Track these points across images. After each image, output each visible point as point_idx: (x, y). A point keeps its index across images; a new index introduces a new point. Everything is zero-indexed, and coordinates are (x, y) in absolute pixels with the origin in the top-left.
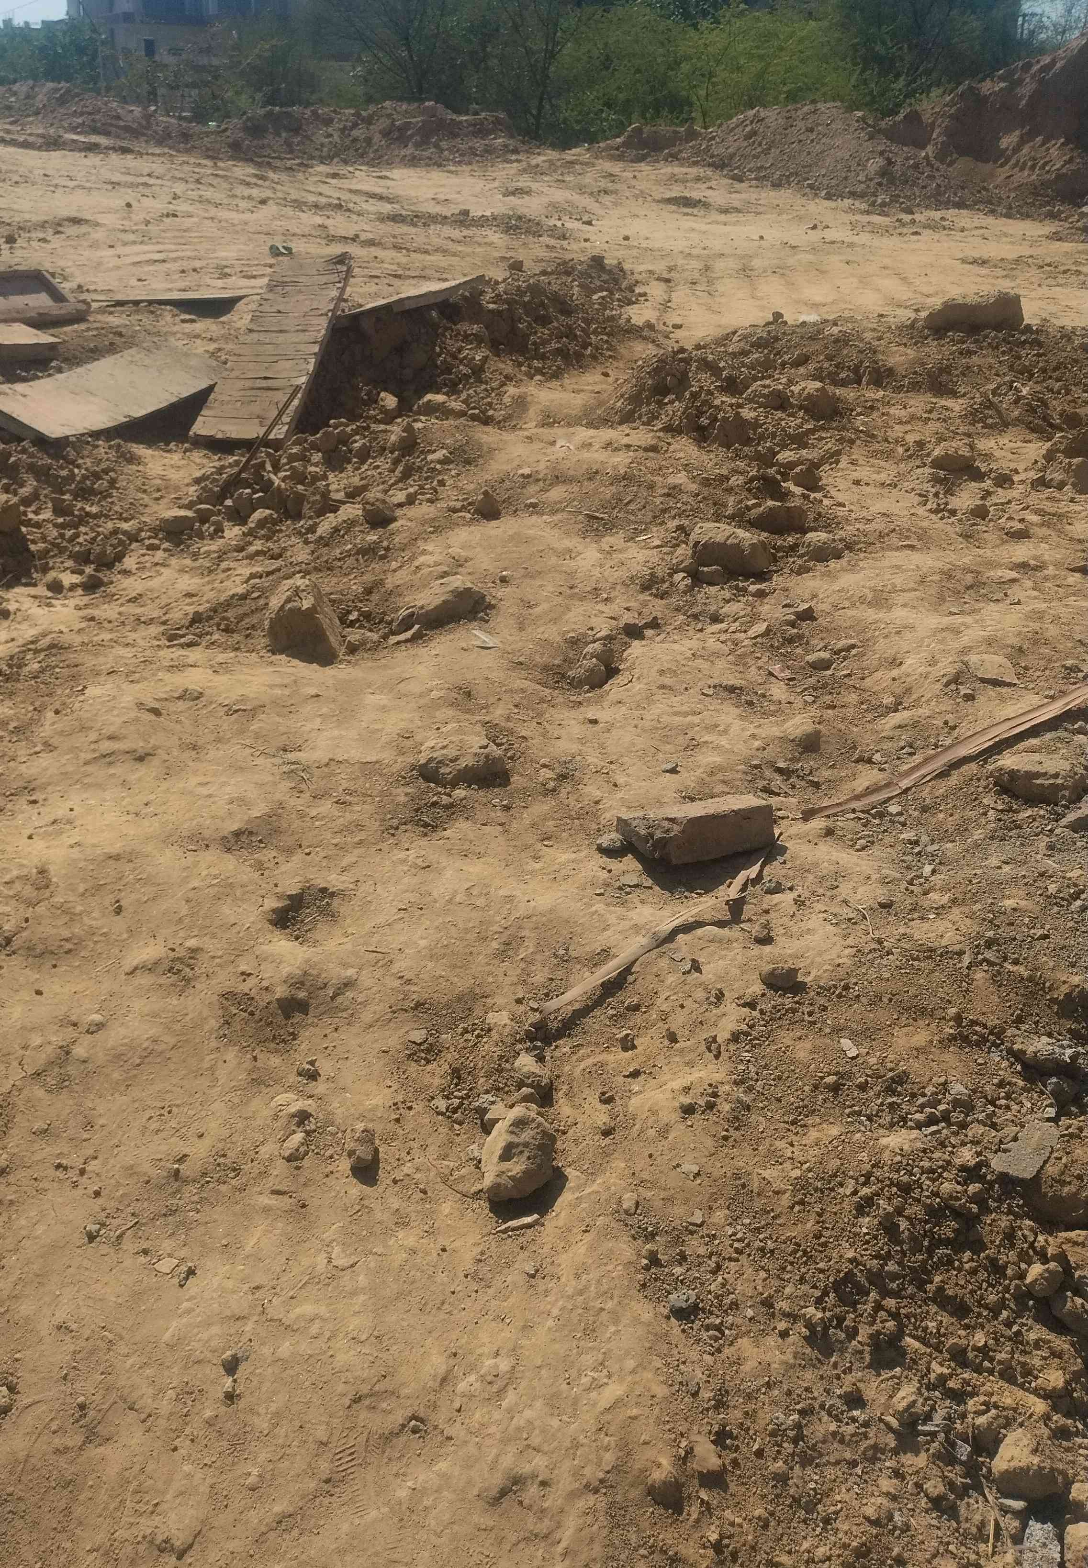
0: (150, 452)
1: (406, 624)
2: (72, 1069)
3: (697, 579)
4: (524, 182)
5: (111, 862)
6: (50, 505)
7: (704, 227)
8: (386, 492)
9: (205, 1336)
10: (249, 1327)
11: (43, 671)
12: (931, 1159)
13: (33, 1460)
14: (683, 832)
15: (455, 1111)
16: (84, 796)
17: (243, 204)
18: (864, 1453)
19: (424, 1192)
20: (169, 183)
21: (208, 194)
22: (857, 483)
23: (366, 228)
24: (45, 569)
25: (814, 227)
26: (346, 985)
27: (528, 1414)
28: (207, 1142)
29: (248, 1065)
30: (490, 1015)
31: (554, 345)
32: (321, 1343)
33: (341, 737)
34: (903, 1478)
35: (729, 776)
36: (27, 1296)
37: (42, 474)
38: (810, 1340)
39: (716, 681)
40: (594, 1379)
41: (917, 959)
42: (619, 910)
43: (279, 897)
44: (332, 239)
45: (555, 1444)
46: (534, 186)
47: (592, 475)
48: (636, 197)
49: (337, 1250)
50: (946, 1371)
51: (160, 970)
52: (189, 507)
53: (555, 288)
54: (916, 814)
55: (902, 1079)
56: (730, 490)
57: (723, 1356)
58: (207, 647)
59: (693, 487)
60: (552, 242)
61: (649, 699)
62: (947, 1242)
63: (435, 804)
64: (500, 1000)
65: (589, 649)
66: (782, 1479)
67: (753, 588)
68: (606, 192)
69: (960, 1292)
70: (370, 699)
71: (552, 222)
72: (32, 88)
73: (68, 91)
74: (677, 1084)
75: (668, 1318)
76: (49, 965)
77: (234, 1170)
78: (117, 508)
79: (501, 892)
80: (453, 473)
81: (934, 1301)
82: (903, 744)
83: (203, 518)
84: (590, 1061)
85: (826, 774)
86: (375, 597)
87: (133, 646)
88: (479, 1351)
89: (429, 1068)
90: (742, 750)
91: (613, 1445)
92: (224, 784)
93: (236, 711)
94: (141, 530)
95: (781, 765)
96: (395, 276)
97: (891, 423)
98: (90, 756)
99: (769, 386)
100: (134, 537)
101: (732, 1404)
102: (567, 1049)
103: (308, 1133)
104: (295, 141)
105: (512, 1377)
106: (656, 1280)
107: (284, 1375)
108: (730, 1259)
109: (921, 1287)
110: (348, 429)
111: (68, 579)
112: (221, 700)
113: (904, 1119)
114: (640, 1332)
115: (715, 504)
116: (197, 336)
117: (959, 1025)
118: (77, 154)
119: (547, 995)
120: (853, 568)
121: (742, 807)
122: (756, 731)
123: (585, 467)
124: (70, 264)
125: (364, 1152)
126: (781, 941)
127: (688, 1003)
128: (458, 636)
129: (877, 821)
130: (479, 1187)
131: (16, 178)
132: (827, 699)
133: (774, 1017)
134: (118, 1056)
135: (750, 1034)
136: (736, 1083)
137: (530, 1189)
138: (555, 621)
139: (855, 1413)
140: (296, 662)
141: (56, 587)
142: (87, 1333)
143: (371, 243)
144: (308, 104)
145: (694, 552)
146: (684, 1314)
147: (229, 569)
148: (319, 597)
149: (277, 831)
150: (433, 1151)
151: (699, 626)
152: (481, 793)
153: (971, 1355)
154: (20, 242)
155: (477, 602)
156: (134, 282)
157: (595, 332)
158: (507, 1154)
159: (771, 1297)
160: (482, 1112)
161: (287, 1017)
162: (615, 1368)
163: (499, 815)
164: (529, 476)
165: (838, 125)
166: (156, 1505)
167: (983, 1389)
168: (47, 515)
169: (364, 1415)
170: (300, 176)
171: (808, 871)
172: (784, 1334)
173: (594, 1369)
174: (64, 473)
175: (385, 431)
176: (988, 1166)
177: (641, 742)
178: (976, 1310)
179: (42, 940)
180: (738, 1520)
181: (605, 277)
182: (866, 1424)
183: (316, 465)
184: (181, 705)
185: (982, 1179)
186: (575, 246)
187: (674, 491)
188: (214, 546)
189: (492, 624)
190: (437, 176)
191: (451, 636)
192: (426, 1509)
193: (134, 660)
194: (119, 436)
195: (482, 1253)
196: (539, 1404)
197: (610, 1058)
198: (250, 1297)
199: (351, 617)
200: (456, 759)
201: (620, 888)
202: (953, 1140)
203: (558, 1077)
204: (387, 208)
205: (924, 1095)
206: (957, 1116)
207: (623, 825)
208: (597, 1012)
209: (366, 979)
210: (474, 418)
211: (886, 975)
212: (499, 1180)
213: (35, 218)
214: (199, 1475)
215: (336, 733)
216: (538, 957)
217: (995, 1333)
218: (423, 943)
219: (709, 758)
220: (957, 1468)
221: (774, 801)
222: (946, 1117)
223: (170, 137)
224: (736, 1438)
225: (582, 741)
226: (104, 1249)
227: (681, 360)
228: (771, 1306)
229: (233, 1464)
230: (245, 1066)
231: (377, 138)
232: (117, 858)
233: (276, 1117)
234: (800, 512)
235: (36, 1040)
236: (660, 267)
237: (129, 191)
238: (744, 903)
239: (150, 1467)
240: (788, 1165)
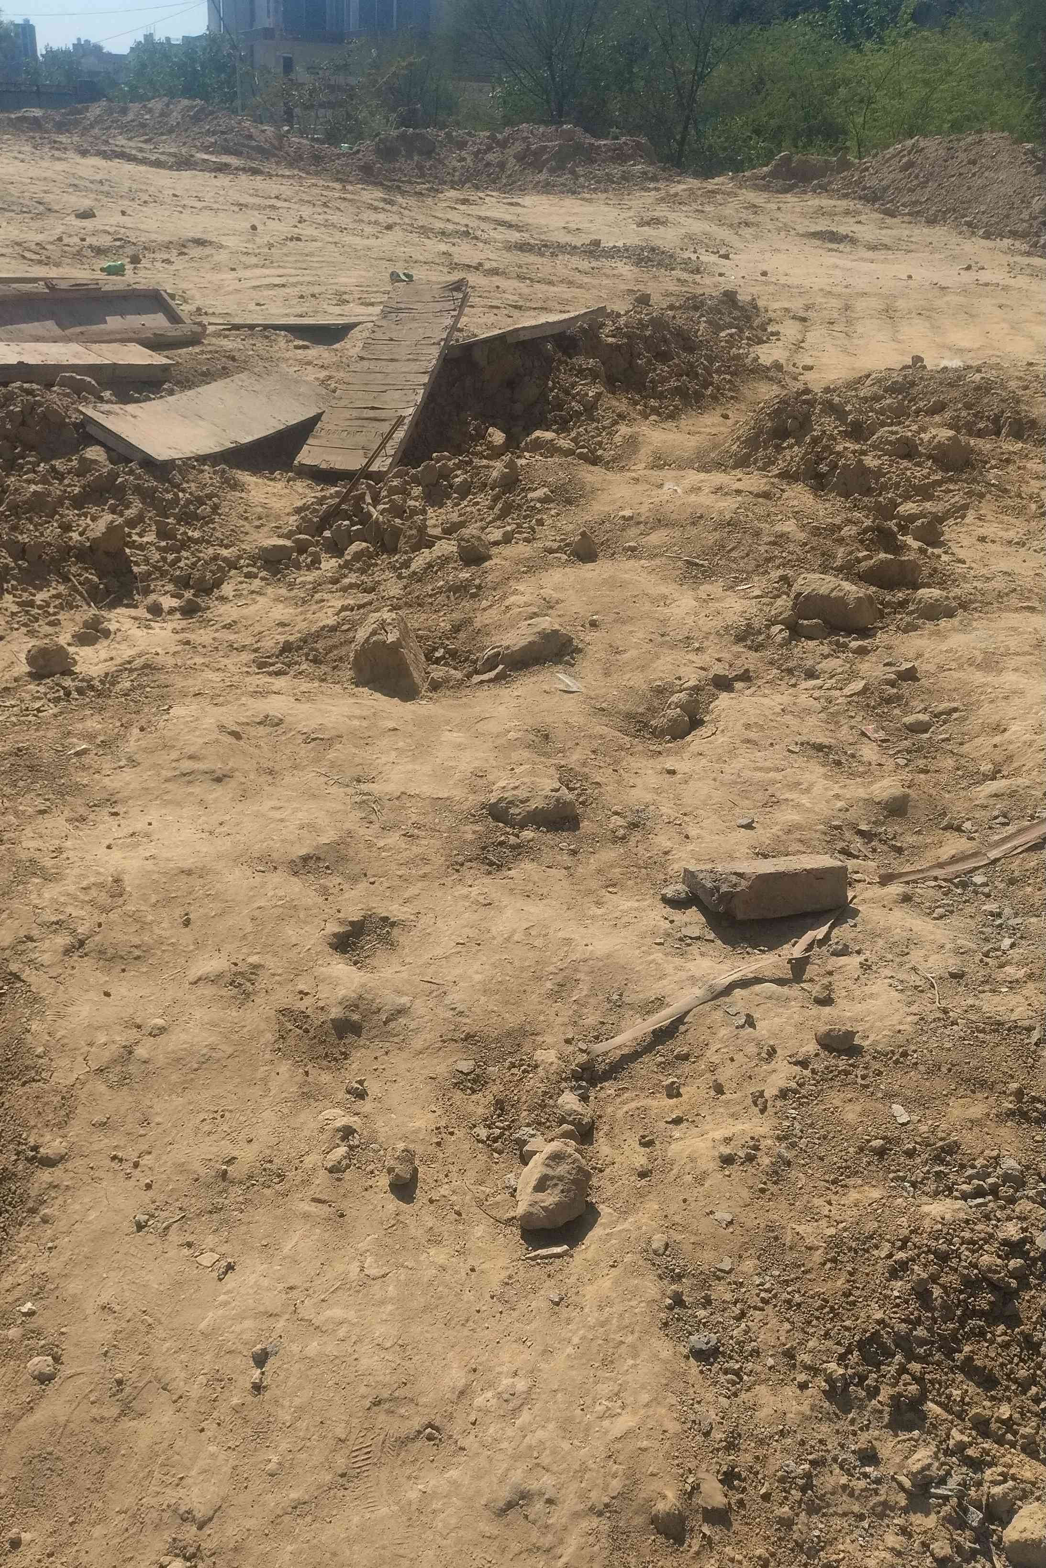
0: (254, 479)
1: (491, 663)
2: (132, 1068)
3: (795, 632)
4: (661, 211)
5: (183, 876)
6: (154, 528)
7: (849, 264)
8: (483, 529)
9: (237, 1328)
10: (280, 1324)
11: (133, 689)
12: (972, 1230)
13: (72, 1425)
14: (750, 887)
15: (495, 1141)
16: (164, 811)
17: (369, 230)
18: (873, 1508)
19: (459, 1214)
20: (296, 206)
21: (335, 218)
22: (982, 539)
23: (492, 256)
24: (147, 592)
25: (969, 268)
26: (399, 1012)
27: (540, 1434)
28: (255, 1146)
29: (300, 1078)
30: (538, 1052)
31: (673, 383)
32: (347, 1347)
33: (416, 771)
34: (910, 1536)
35: (807, 835)
36: (76, 1276)
37: (148, 496)
38: (829, 1395)
39: (804, 738)
40: (608, 1408)
41: (983, 1031)
42: (678, 961)
43: (341, 922)
44: (454, 266)
45: (565, 1465)
46: (671, 216)
47: (696, 520)
48: (779, 230)
49: (369, 1260)
50: (966, 1439)
51: (222, 982)
52: (288, 536)
53: (679, 322)
54: (1002, 886)
55: (952, 1149)
56: (841, 541)
57: (739, 1400)
58: (295, 677)
59: (802, 536)
60: (685, 276)
61: (732, 752)
62: (982, 1314)
63: (501, 843)
64: (549, 1039)
65: (675, 698)
66: (787, 1524)
67: (854, 644)
68: (747, 224)
69: (989, 1364)
70: (447, 736)
71: (686, 255)
72: (167, 105)
73: (202, 109)
74: (719, 1134)
75: (687, 1357)
76: (118, 969)
77: (279, 1176)
78: (218, 534)
79: (560, 934)
80: (553, 512)
81: (962, 1370)
82: (996, 813)
83: (302, 548)
84: (633, 1105)
85: (910, 839)
86: (462, 635)
87: (224, 671)
88: (498, 1369)
89: (474, 1097)
90: (824, 809)
91: (620, 1474)
92: (295, 810)
93: (314, 739)
94: (240, 557)
95: (864, 827)
96: (515, 307)
97: (1027, 478)
98: (170, 774)
99: (896, 433)
100: (233, 565)
101: (743, 1447)
102: (612, 1091)
103: (351, 1148)
104: (428, 164)
105: (527, 1399)
106: (678, 1320)
107: (309, 1373)
108: (756, 1308)
109: (949, 1355)
110: (451, 463)
111: (168, 602)
112: (300, 727)
113: (950, 1189)
114: (657, 1369)
115: (823, 555)
116: (309, 363)
117: (1020, 1101)
118: (207, 174)
119: (597, 1038)
120: (965, 628)
121: (815, 866)
122: (840, 792)
123: (689, 510)
124: (191, 286)
125: (404, 1171)
126: (841, 1003)
127: (739, 1057)
128: (541, 678)
129: (959, 891)
130: (512, 1214)
131: (145, 197)
132: (921, 763)
133: (827, 1077)
134: (179, 1060)
135: (798, 1092)
136: (779, 1138)
137: (561, 1221)
138: (643, 668)
139: (868, 1469)
140: (378, 695)
141: (156, 610)
142: (129, 1315)
143: (495, 272)
144: (443, 126)
145: (795, 605)
146: (704, 1356)
147: (323, 601)
148: (405, 632)
149: (343, 859)
150: (471, 1175)
151: (793, 681)
152: (549, 836)
153: (994, 1426)
154: (144, 262)
155: (564, 645)
156: (252, 306)
157: (718, 371)
158: (541, 1186)
159: (793, 1348)
160: (521, 1143)
161: (341, 1038)
162: (630, 1400)
163: (566, 859)
164: (631, 518)
165: (1004, 157)
166: (182, 1478)
167: (1002, 1460)
168: (150, 537)
169: (382, 1417)
170: (429, 201)
171: (880, 936)
172: (803, 1386)
173: (609, 1399)
174: (169, 496)
175: (488, 467)
176: (1032, 1242)
177: (718, 796)
178: (1005, 1383)
179: (114, 946)
180: (738, 1557)
181: (737, 313)
182: (878, 1481)
183: (416, 499)
184: (262, 730)
185: (1025, 1255)
186: (708, 281)
187: (781, 539)
188: (310, 577)
189: (577, 668)
190: (570, 204)
191: (535, 679)
192: (434, 1512)
193: (221, 684)
194: (226, 462)
195: (510, 1277)
196: (551, 1426)
197: (655, 1103)
198: (284, 1297)
199: (437, 654)
200: (527, 800)
201: (681, 939)
202: (999, 1214)
203: (600, 1117)
204: (515, 236)
205: (973, 1167)
206: (1005, 1191)
207: (689, 876)
208: (645, 1058)
209: (420, 1007)
210: (581, 456)
211: (948, 1045)
212: (532, 1210)
213: (160, 238)
214: (222, 1457)
215: (410, 767)
216: (592, 1001)
217: (1022, 1408)
218: (478, 977)
219: (788, 816)
220: (968, 1533)
221: (851, 864)
222: (994, 1191)
223: (302, 159)
224: (744, 1480)
225: (658, 791)
226: (151, 1238)
227: (805, 402)
228: (793, 1357)
229: (256, 1450)
230: (297, 1079)
231: (512, 161)
232: (189, 873)
233: (322, 1130)
234: (914, 567)
235: (102, 1038)
236: (797, 305)
237: (256, 213)
238: (808, 963)
239: (179, 1443)
240: (824, 1223)
